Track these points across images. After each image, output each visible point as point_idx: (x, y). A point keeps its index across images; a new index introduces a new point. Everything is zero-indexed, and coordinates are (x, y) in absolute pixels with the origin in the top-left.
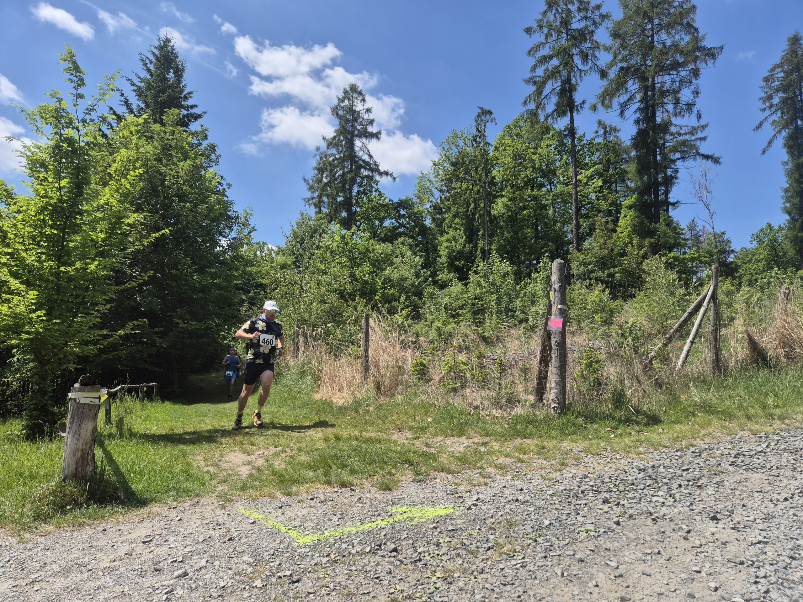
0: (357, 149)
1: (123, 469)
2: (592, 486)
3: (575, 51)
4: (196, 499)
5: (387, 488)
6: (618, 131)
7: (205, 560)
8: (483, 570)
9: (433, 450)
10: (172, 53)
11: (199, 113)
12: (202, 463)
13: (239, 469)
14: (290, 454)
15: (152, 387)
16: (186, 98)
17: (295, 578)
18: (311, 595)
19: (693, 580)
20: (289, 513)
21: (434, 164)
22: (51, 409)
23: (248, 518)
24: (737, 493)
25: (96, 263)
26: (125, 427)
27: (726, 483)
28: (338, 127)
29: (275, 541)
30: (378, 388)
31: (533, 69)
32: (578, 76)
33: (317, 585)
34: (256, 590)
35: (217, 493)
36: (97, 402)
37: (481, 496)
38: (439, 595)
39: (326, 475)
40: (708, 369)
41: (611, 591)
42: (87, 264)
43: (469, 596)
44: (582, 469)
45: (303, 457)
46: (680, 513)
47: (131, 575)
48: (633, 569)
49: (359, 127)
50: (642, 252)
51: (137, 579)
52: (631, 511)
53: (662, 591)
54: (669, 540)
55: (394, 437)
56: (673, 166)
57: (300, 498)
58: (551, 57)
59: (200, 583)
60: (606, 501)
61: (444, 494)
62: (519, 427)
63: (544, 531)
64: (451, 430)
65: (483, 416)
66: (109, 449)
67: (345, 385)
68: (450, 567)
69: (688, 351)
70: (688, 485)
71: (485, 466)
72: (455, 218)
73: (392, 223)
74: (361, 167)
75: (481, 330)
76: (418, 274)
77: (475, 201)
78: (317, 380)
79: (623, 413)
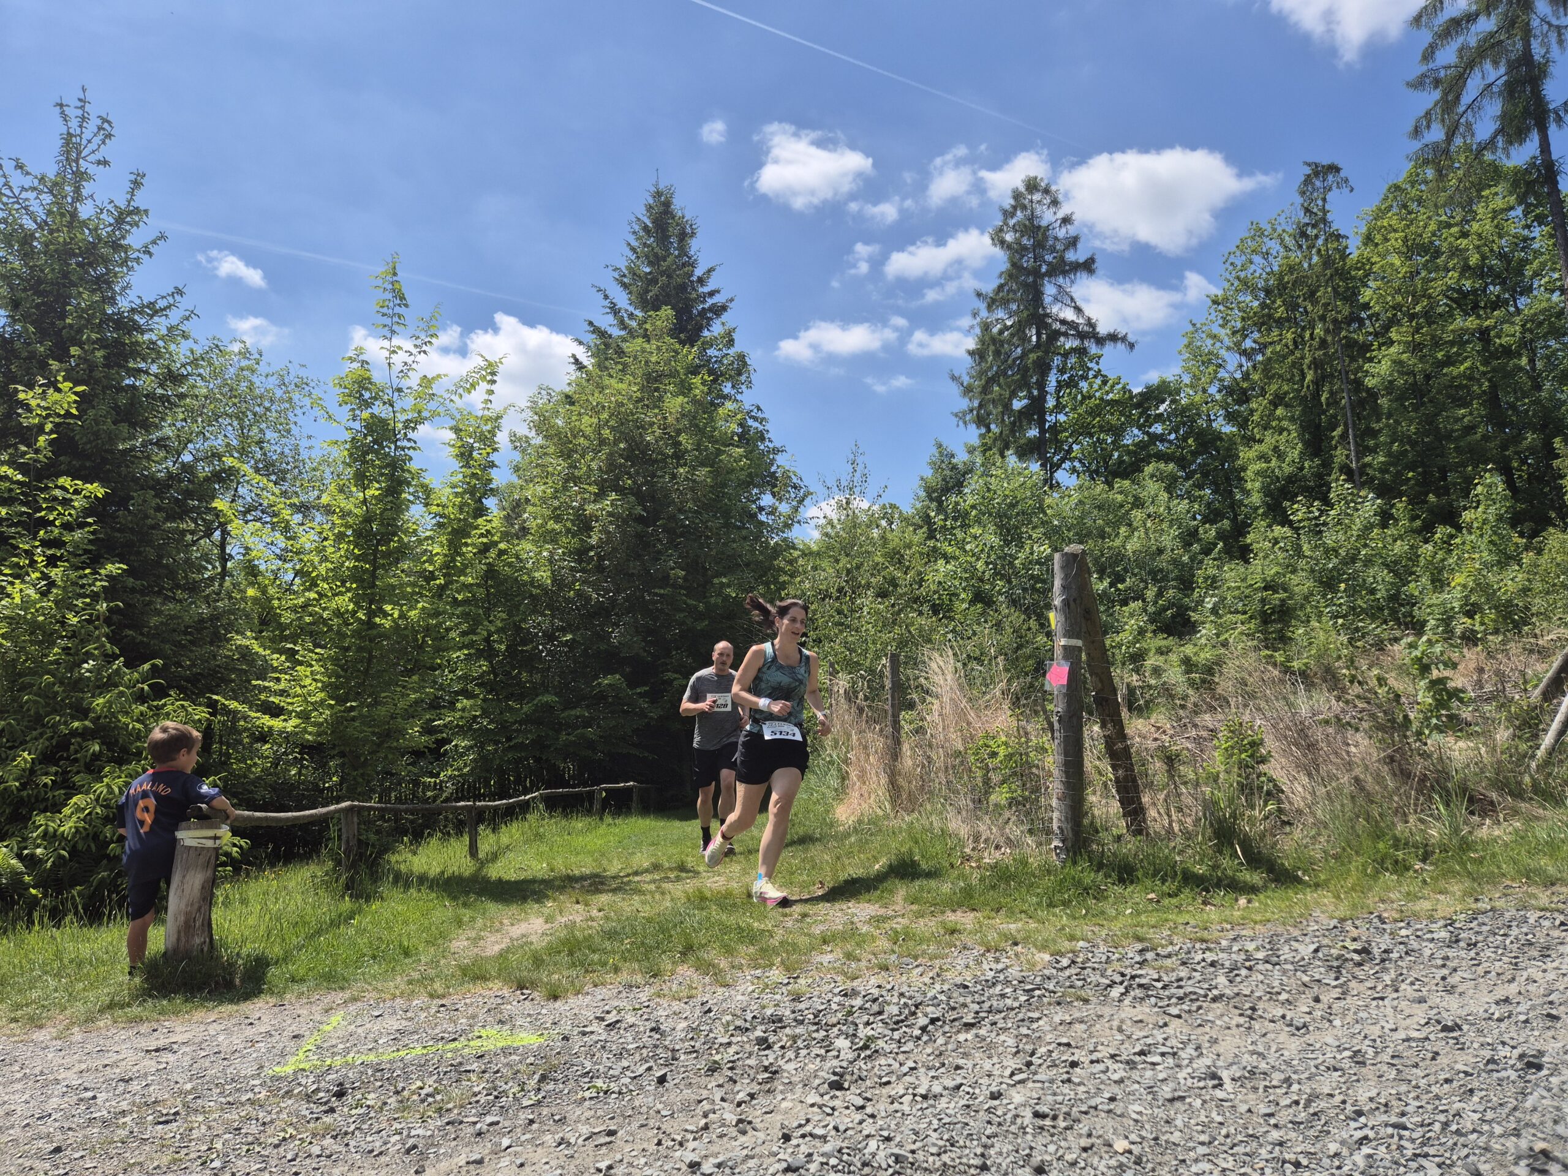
0: (1047, 300)
11: (723, 303)
15: (629, 790)
21: (1215, 302)
31: (1428, 54)
32: (1553, 42)
36: (210, 844)
58: (1473, 18)
72: (1276, 408)
73: (1133, 436)
74: (1057, 334)
75: (1279, 657)
76: (1189, 537)
77: (1316, 364)
78: (844, 777)
79: (1225, 862)
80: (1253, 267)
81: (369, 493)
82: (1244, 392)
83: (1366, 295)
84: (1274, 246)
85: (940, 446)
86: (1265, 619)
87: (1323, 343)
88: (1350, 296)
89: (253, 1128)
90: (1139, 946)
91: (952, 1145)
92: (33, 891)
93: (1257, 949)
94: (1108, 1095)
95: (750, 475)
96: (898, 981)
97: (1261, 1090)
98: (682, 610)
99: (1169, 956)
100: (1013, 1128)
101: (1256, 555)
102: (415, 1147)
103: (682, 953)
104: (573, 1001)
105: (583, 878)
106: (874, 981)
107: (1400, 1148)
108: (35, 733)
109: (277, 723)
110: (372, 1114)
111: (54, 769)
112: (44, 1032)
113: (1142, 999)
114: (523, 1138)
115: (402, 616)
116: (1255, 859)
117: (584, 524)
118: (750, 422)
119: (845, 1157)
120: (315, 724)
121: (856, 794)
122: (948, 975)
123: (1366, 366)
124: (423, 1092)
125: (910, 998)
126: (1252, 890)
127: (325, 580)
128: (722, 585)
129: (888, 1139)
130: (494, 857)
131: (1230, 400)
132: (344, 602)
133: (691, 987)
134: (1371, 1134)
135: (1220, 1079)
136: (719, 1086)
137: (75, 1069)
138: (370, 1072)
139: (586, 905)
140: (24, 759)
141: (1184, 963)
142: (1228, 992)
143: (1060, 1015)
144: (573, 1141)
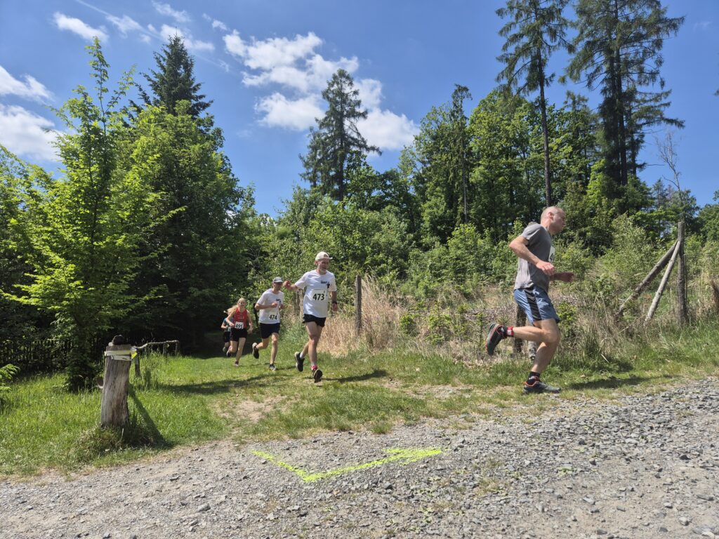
0: (346, 127)
1: (152, 416)
2: (569, 429)
3: (544, 29)
4: (215, 442)
5: (381, 431)
6: (586, 101)
7: (224, 495)
8: (470, 506)
9: (421, 397)
10: (181, 50)
11: (207, 102)
12: (219, 410)
13: (251, 415)
14: (294, 401)
15: (174, 344)
16: (195, 90)
17: (303, 512)
18: (317, 527)
19: (665, 515)
20: (295, 454)
21: (416, 139)
22: (89, 365)
23: (260, 458)
24: (706, 434)
25: (124, 237)
26: (153, 380)
27: (695, 425)
28: (329, 109)
29: (284, 479)
30: (371, 342)
31: (505, 47)
32: (547, 51)
33: (322, 518)
34: (269, 522)
35: (232, 437)
36: (128, 358)
37: (466, 439)
38: (430, 528)
39: (327, 420)
40: (676, 319)
41: (588, 525)
42: (115, 238)
43: (458, 529)
44: (559, 413)
45: (306, 404)
46: (652, 453)
47: (162, 509)
48: (609, 505)
49: (347, 108)
50: (610, 211)
51: (167, 513)
52: (606, 452)
53: (636, 525)
54: (641, 478)
55: (386, 386)
56: (639, 131)
57: (305, 441)
58: (521, 36)
59: (221, 516)
60: (582, 443)
61: (433, 437)
62: (499, 375)
63: (525, 470)
64: (438, 379)
65: (466, 366)
66: (139, 398)
67: (341, 339)
68: (440, 503)
69: (657, 303)
70: (659, 427)
71: (469, 411)
72: (436, 187)
73: (378, 193)
74: (349, 144)
80: (432, 126)
84: (440, 118)
85: (299, 188)
123: (470, 173)
131: (417, 182)
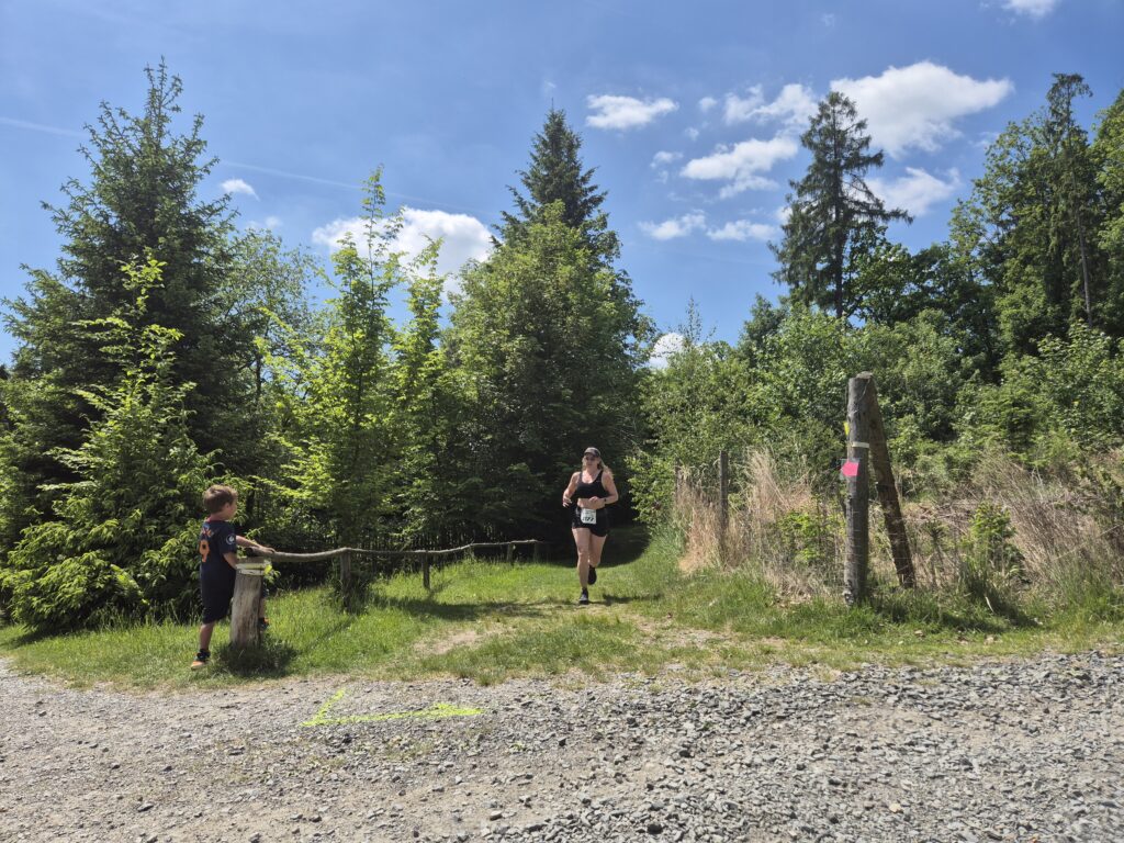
0: (845, 187)
5: (484, 682)
11: (599, 195)
16: (583, 180)
21: (978, 185)
23: (328, 698)
28: (813, 162)
30: (724, 555)
36: (258, 573)
72: (1026, 266)
73: (910, 289)
74: (853, 212)
75: (1023, 457)
76: (953, 365)
77: (1059, 232)
78: (686, 541)
79: (977, 610)
80: (1009, 157)
81: (356, 335)
82: (1000, 254)
83: (1101, 177)
84: (1027, 140)
85: (760, 298)
86: (1012, 428)
87: (1065, 215)
88: (1088, 178)
89: (293, 760)
90: (909, 668)
91: (769, 800)
92: (144, 601)
93: (1001, 673)
94: (885, 772)
95: (618, 321)
96: (729, 685)
97: (1002, 774)
98: (570, 419)
99: (932, 676)
100: (814, 791)
101: (1006, 380)
102: (398, 778)
103: (573, 659)
104: (500, 688)
105: (501, 605)
106: (710, 684)
107: (1109, 820)
108: (143, 497)
109: (296, 494)
110: (369, 755)
111: (155, 521)
112: (155, 693)
113: (911, 706)
114: (470, 777)
115: (379, 421)
116: (1000, 608)
117: (500, 358)
118: (619, 283)
119: (692, 803)
120: (321, 495)
121: (695, 553)
122: (765, 682)
123: (1100, 233)
124: (402, 743)
125: (738, 697)
126: (997, 631)
127: (327, 396)
128: (599, 401)
129: (723, 793)
130: (440, 588)
131: (988, 260)
132: (339, 411)
133: (579, 682)
134: (1087, 810)
135: (971, 764)
136: (602, 750)
137: (178, 717)
138: (366, 728)
139: (505, 623)
140: (137, 514)
141: (944, 682)
142: (978, 703)
143: (848, 714)
144: (503, 780)
